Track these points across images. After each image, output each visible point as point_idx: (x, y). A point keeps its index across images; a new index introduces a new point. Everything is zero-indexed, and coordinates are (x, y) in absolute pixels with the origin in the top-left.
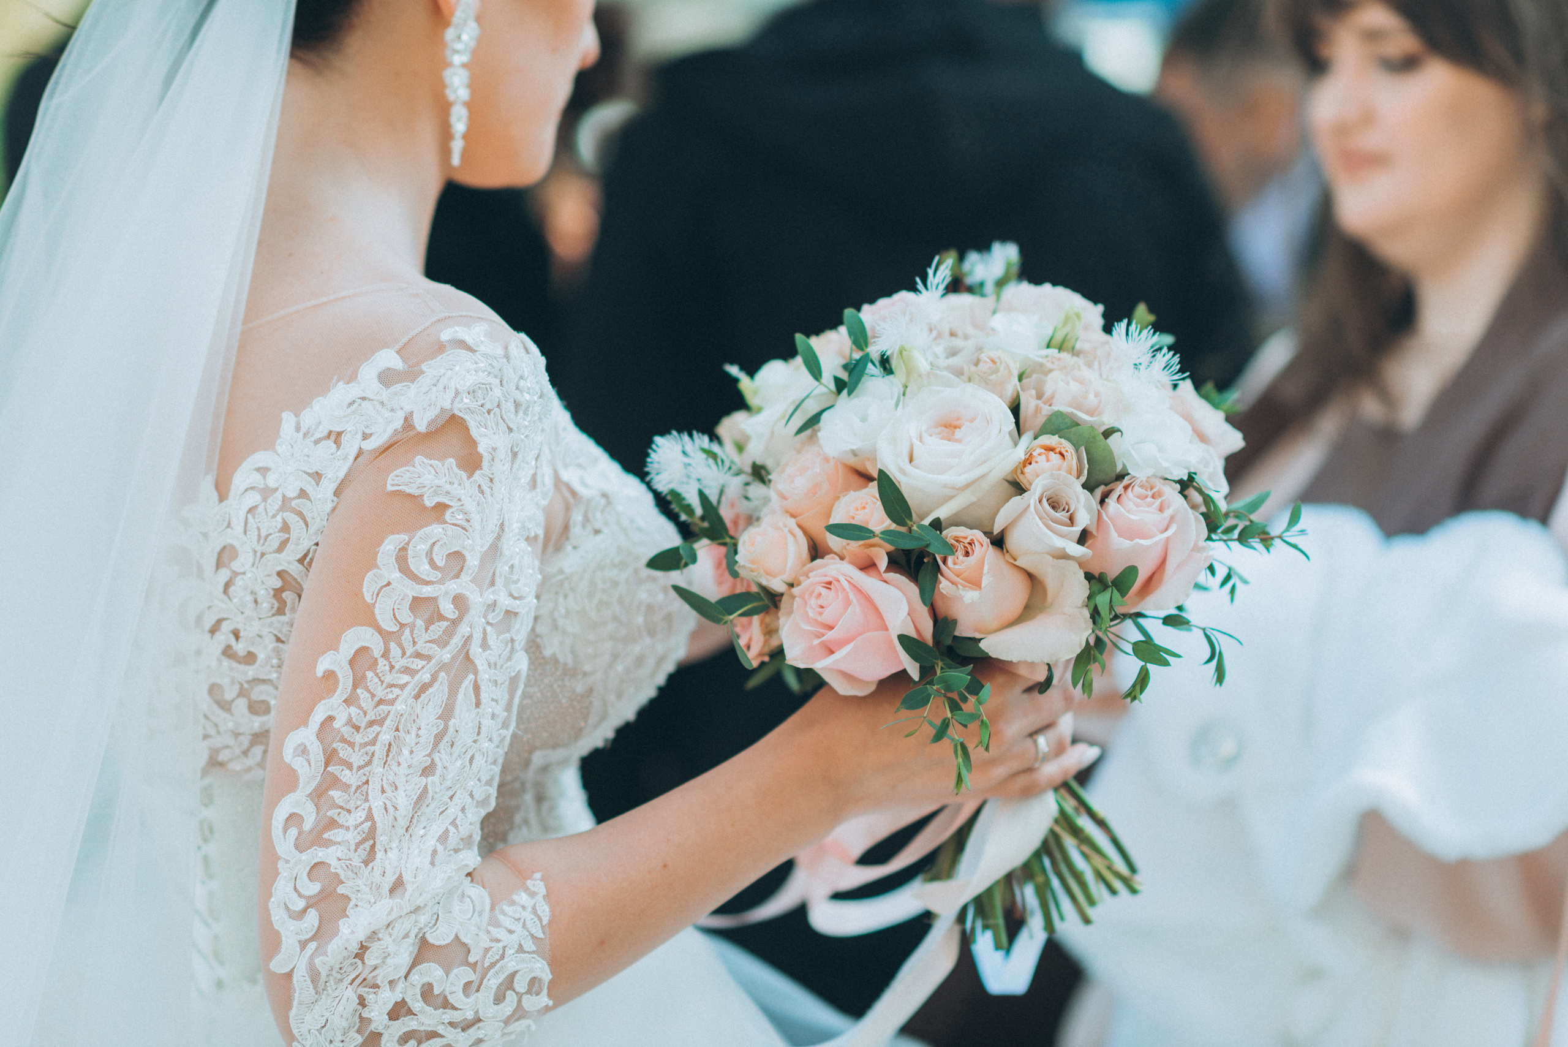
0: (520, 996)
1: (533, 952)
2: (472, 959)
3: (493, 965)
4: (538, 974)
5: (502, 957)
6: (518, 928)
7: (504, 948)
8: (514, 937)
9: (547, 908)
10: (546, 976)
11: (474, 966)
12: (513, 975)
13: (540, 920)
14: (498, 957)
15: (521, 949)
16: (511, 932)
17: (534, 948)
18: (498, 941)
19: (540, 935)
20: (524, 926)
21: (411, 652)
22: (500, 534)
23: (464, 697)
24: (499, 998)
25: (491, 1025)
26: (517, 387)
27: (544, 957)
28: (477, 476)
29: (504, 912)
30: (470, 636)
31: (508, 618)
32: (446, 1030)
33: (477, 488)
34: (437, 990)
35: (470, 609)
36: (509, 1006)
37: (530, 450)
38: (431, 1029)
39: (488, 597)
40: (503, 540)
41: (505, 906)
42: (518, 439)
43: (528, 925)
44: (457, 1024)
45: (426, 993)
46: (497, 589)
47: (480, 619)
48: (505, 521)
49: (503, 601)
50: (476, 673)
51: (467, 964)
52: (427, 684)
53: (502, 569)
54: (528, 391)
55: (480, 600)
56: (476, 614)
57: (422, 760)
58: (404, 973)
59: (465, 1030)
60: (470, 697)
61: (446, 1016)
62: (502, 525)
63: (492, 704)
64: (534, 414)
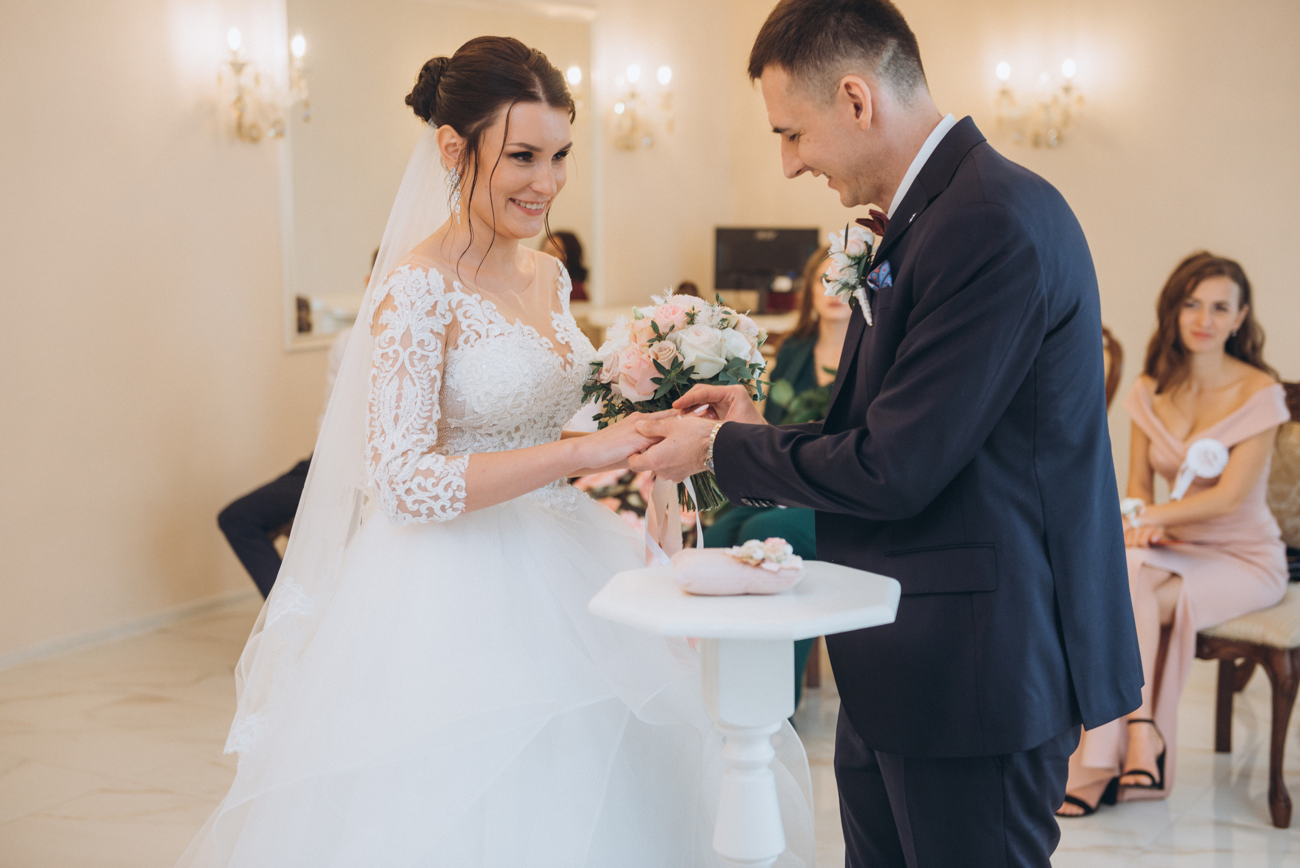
0: (454, 491)
2: (436, 475)
3: (443, 478)
4: (461, 484)
5: (447, 475)
6: (455, 467)
7: (448, 473)
8: (453, 470)
9: (468, 464)
10: (464, 484)
11: (436, 478)
12: (451, 483)
13: (465, 467)
14: (445, 475)
15: (455, 474)
16: (452, 468)
17: (460, 475)
18: (444, 470)
19: (463, 471)
20: (458, 467)
21: (384, 371)
22: (408, 329)
23: (407, 383)
24: (446, 489)
25: (445, 501)
26: (414, 283)
27: (463, 478)
28: (397, 312)
29: (452, 462)
30: (403, 363)
31: (424, 358)
32: (428, 500)
33: (397, 316)
34: (423, 485)
35: (401, 354)
36: (450, 494)
37: (423, 302)
38: (422, 499)
39: (410, 350)
40: (411, 331)
41: (453, 461)
42: (413, 298)
43: (459, 467)
44: (431, 498)
45: (419, 486)
46: (415, 347)
47: (407, 357)
48: (410, 325)
49: (419, 352)
50: (410, 375)
51: (433, 476)
52: (391, 380)
53: (415, 341)
54: (420, 283)
55: (405, 351)
56: (404, 356)
57: (394, 405)
58: (409, 479)
59: (435, 502)
60: (410, 382)
61: (427, 494)
62: (409, 326)
63: (421, 385)
64: (423, 291)
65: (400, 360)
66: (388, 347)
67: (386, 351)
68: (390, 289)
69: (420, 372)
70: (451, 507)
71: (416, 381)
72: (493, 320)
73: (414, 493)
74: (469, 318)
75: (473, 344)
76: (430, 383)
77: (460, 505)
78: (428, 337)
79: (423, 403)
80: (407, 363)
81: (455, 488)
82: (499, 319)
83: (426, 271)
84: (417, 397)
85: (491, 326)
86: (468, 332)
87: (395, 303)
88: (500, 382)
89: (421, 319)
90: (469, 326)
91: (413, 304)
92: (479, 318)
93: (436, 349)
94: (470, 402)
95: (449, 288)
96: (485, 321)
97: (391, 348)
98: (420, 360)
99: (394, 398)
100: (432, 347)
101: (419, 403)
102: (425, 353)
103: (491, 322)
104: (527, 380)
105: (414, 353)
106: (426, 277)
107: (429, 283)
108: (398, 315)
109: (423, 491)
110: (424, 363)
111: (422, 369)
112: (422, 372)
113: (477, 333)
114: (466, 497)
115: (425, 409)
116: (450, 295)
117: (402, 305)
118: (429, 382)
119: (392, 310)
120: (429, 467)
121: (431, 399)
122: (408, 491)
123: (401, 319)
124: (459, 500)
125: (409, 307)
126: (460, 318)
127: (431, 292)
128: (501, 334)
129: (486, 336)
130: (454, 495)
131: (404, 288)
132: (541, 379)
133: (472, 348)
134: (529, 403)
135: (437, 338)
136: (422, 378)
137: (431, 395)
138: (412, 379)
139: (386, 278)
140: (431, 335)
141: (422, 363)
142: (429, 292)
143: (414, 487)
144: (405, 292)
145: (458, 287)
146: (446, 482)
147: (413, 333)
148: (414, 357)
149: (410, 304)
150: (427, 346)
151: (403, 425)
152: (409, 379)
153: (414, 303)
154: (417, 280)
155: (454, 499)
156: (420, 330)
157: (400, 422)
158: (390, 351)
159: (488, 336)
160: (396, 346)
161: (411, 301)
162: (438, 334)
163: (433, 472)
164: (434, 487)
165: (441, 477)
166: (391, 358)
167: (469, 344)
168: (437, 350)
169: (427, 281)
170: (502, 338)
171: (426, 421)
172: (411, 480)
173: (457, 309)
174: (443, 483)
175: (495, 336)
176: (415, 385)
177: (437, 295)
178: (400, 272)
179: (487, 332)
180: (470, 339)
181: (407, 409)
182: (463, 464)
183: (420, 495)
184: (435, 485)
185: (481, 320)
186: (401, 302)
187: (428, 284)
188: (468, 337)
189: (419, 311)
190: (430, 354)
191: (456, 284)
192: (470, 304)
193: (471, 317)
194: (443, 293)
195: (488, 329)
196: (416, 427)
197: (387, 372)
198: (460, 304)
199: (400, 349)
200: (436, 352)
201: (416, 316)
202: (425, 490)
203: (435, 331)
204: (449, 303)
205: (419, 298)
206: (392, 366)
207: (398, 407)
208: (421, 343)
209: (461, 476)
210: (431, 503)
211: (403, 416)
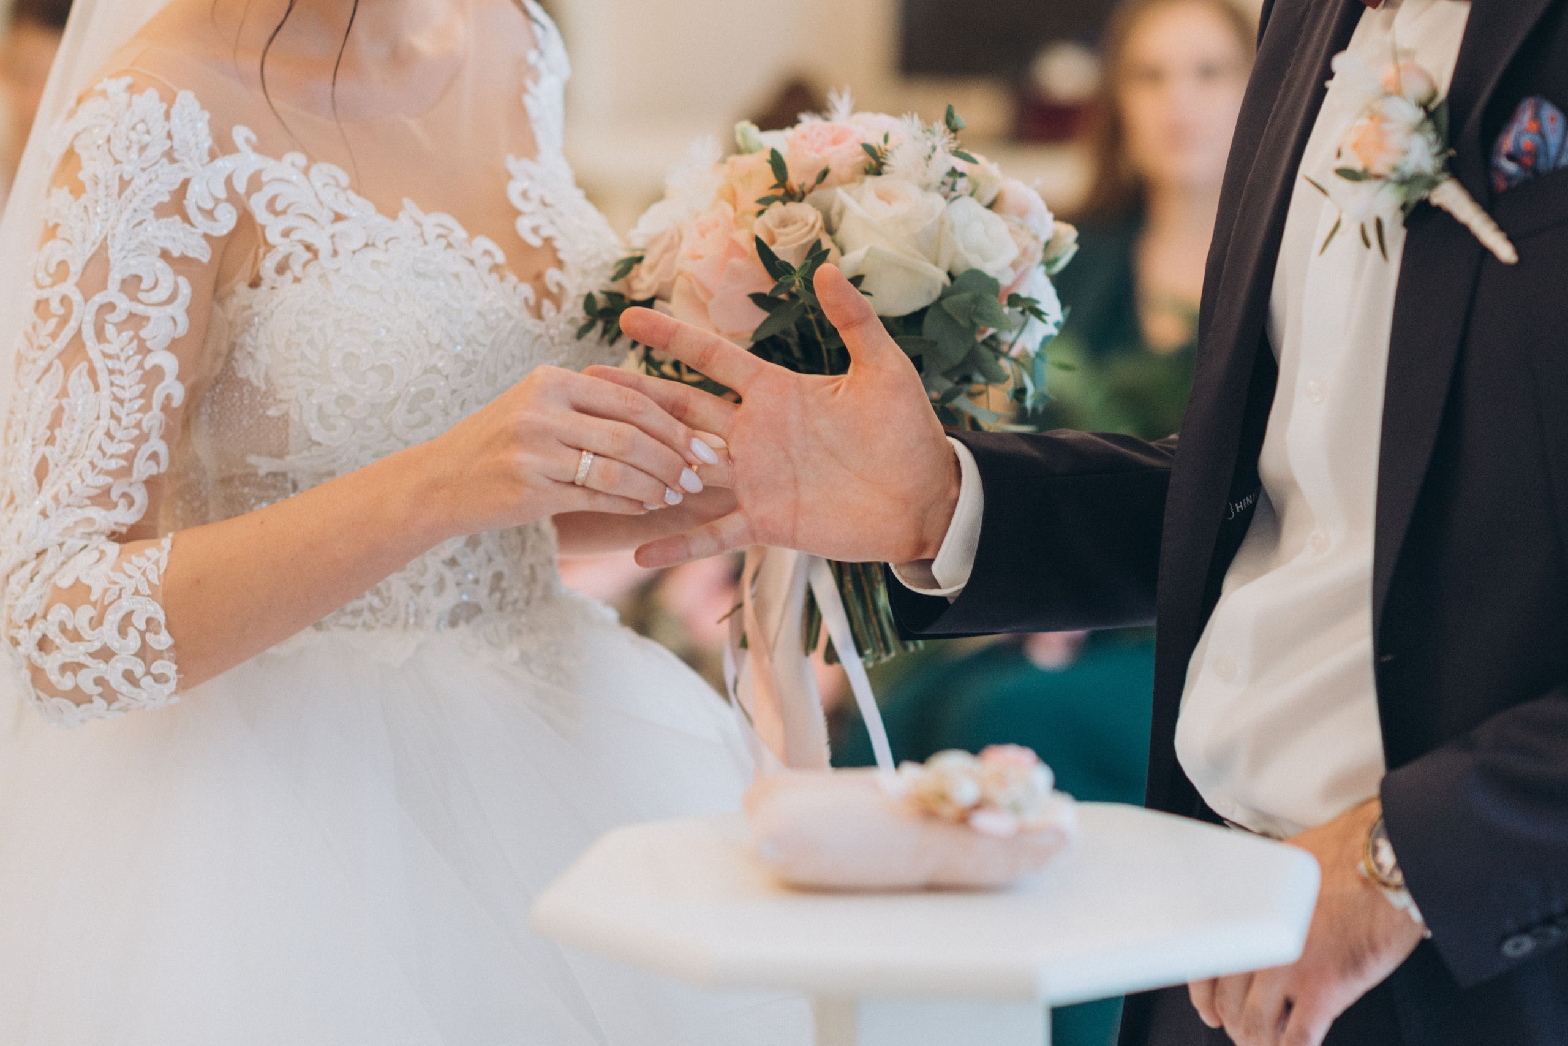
0: (142, 634)
1: (148, 596)
2: (93, 598)
3: (111, 603)
4: (156, 616)
5: (120, 597)
6: (138, 574)
7: (121, 590)
8: (133, 582)
9: (167, 561)
10: (161, 617)
11: (94, 604)
12: (130, 614)
13: (159, 569)
14: (115, 597)
15: (137, 592)
16: (130, 577)
17: (149, 592)
18: (115, 583)
19: (156, 581)
20: (144, 573)
21: (36, 345)
22: (103, 247)
23: (78, 379)
24: (122, 632)
25: (126, 659)
26: (134, 128)
27: (156, 601)
28: (83, 199)
29: (130, 562)
30: (79, 332)
31: (136, 321)
32: (88, 661)
33: (82, 209)
34: (70, 626)
35: (76, 308)
36: (133, 642)
37: (151, 181)
38: (76, 660)
39: (99, 299)
40: (110, 251)
41: (133, 558)
42: (128, 170)
43: (148, 573)
44: (94, 655)
45: (63, 629)
46: (112, 293)
47: (89, 317)
48: (109, 237)
49: (124, 305)
50: (90, 362)
51: (89, 602)
52: (47, 370)
53: (115, 277)
54: (148, 132)
55: (86, 300)
56: (84, 315)
57: (43, 432)
58: (40, 614)
59: (107, 662)
60: (86, 380)
61: (82, 647)
62: (105, 239)
63: (115, 389)
64: (154, 152)
65: (73, 324)
66: (52, 285)
67: (44, 294)
68: (77, 135)
69: (118, 358)
70: (148, 673)
71: (103, 378)
72: (344, 211)
73: (57, 648)
74: (284, 212)
75: (299, 275)
76: (143, 386)
77: (166, 667)
78: (153, 268)
79: (109, 435)
80: (88, 333)
81: (143, 626)
82: (359, 209)
83: (169, 98)
84: (98, 418)
85: (340, 226)
86: (283, 247)
87: (81, 176)
88: (373, 368)
89: (140, 223)
90: (286, 234)
91: (124, 184)
92: (307, 211)
93: (172, 299)
94: (301, 418)
95: (222, 146)
96: (326, 216)
97: (56, 288)
98: (120, 327)
99: (47, 419)
100: (162, 294)
101: (99, 435)
102: (140, 309)
103: (338, 218)
104: (441, 357)
105: (111, 307)
106: (167, 116)
107: (173, 133)
108: (85, 207)
109: (72, 641)
110: (131, 333)
111: (122, 350)
112: (123, 358)
113: (308, 248)
114: (176, 647)
115: (111, 448)
116: (225, 164)
117: (96, 184)
118: (139, 382)
119: (72, 192)
120: (77, 579)
121: (138, 425)
122: (43, 644)
123: (89, 219)
124: (159, 655)
125: (115, 189)
126: (261, 216)
127: (176, 156)
128: (367, 245)
129: (331, 252)
130: (144, 643)
131: (109, 140)
132: (474, 352)
133: (297, 286)
134: (447, 414)
135: (177, 273)
136: (121, 372)
137: (139, 416)
138: (92, 373)
139: (72, 103)
140: (161, 264)
141: (124, 334)
142: (170, 156)
143: (53, 633)
144: (110, 152)
145: (247, 141)
146: (121, 614)
147: (114, 254)
148: (108, 317)
149: (117, 183)
150: (148, 291)
151: (54, 485)
152: (85, 373)
153: (129, 182)
154: (143, 121)
155: (144, 653)
156: (134, 250)
157: (51, 476)
158: (54, 295)
159: (335, 253)
160: (69, 288)
161: (121, 177)
162: (181, 264)
163: (89, 589)
164: (93, 629)
165: (106, 602)
166: (55, 316)
167: (289, 276)
168: (177, 303)
169: (167, 129)
170: (372, 255)
171: (110, 480)
172: (45, 617)
173: (249, 194)
174: (113, 618)
175: (354, 252)
176: (97, 388)
177: (188, 164)
178: (104, 94)
179: (333, 243)
180: (291, 262)
181: (69, 446)
182: (157, 563)
183: (70, 652)
184: (96, 622)
185: (312, 214)
186: (96, 176)
187: (170, 136)
188: (287, 258)
189: (136, 202)
190: (152, 312)
191: (241, 134)
192: (281, 180)
193: (289, 210)
194: (206, 159)
195: (332, 236)
196: (76, 491)
197: (41, 348)
198: (255, 183)
199: (77, 297)
200: (170, 309)
201: (127, 214)
202: (76, 636)
203: (176, 254)
204: (229, 182)
205: (143, 170)
206: (54, 336)
207: (50, 441)
208: (132, 285)
209: (152, 597)
210: (99, 668)
211: (60, 464)
